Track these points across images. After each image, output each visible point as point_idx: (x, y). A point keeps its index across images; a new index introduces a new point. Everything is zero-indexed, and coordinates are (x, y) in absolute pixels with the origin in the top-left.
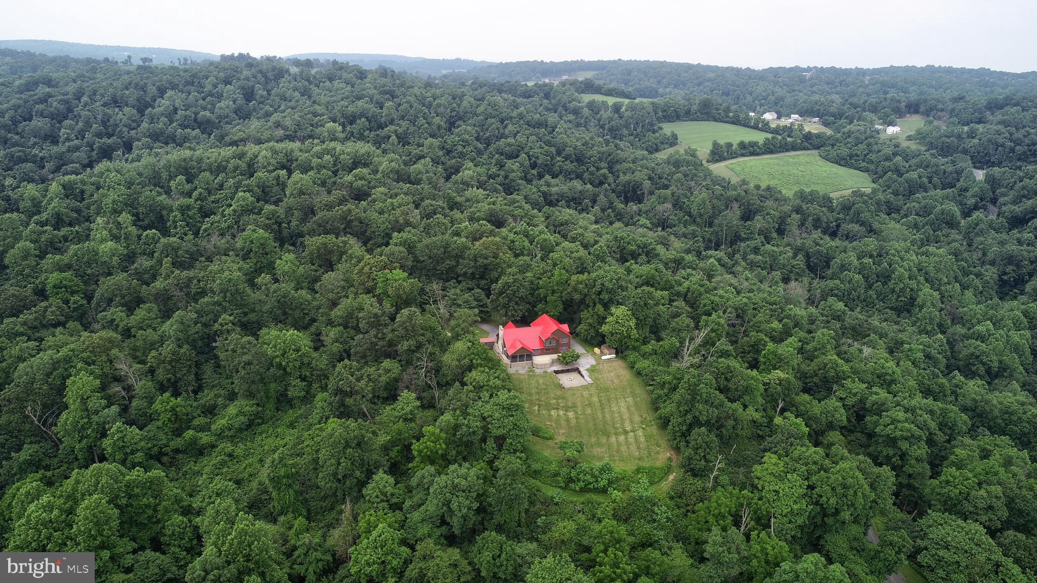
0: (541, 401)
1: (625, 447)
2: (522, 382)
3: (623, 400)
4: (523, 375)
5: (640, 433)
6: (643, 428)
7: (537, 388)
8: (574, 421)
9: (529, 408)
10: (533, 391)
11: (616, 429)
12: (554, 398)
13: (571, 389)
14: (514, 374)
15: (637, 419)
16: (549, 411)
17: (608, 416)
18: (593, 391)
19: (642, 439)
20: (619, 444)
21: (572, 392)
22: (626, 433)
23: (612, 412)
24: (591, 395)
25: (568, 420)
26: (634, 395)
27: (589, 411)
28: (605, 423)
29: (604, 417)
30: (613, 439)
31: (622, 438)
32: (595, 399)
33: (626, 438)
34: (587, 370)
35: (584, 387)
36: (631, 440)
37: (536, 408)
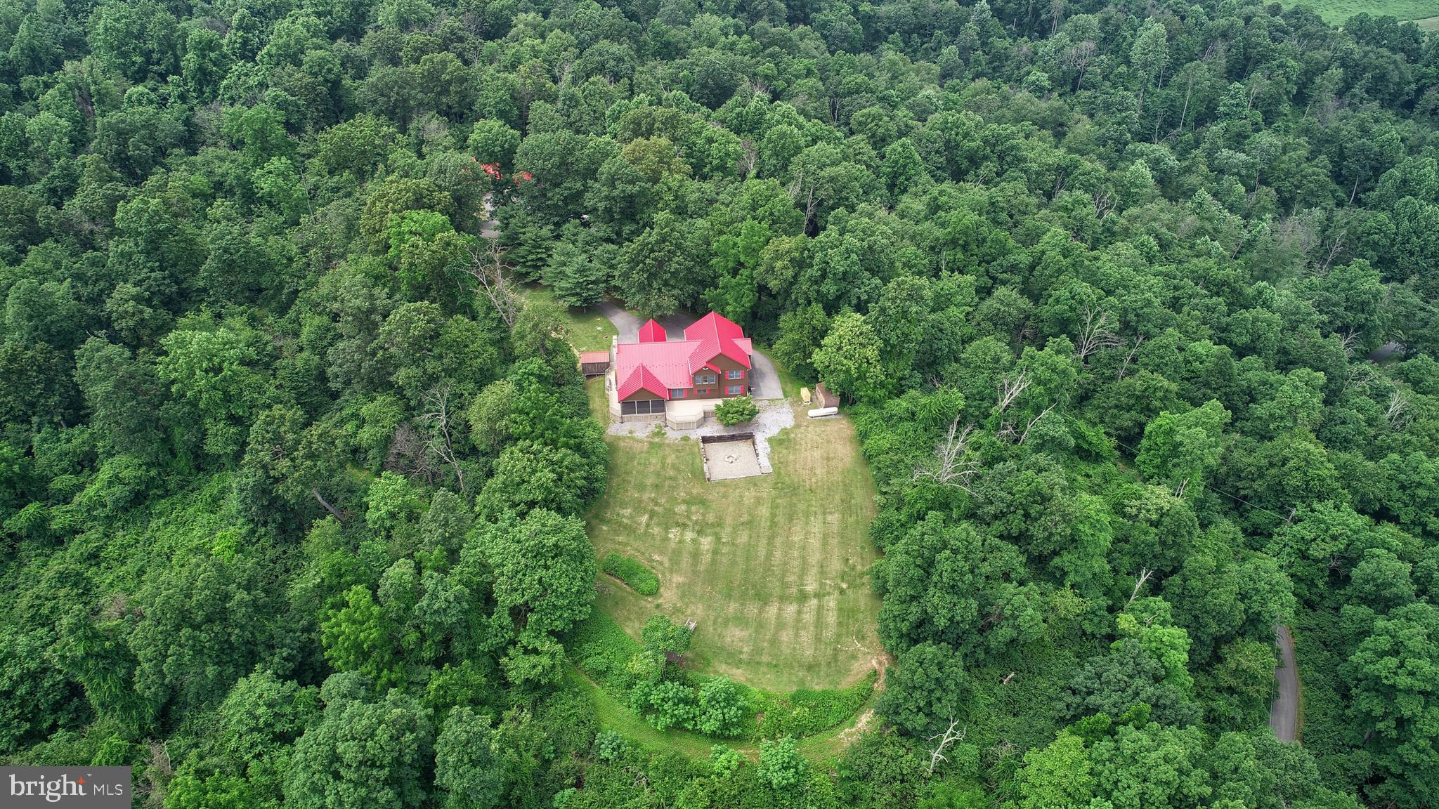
0: (657, 504)
1: (791, 633)
2: (632, 459)
3: (820, 517)
4: (641, 441)
5: (831, 602)
6: (842, 592)
7: (658, 475)
8: (706, 559)
9: (631, 517)
10: (649, 481)
11: (785, 585)
12: (685, 502)
13: (723, 483)
14: (624, 438)
15: (836, 565)
16: (667, 529)
17: (778, 554)
18: (767, 491)
19: (832, 618)
20: (781, 625)
21: (723, 490)
22: (803, 597)
23: (789, 545)
24: (758, 501)
25: (696, 555)
26: (847, 507)
27: (743, 538)
28: (768, 569)
29: (769, 555)
30: (772, 611)
31: (791, 609)
32: (764, 511)
33: (799, 612)
34: (770, 440)
35: (752, 482)
36: (809, 617)
37: (645, 519)
